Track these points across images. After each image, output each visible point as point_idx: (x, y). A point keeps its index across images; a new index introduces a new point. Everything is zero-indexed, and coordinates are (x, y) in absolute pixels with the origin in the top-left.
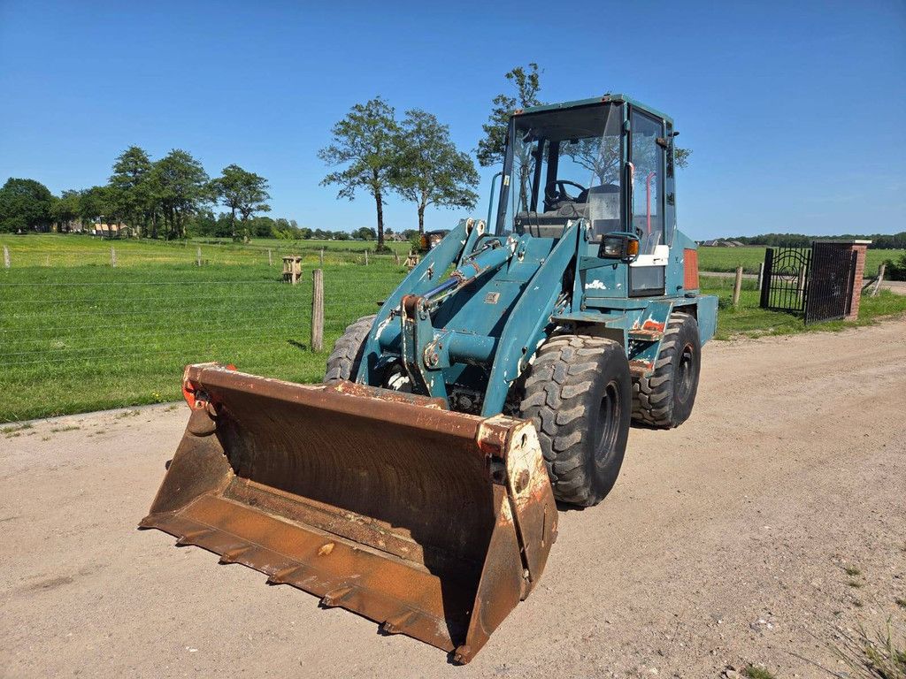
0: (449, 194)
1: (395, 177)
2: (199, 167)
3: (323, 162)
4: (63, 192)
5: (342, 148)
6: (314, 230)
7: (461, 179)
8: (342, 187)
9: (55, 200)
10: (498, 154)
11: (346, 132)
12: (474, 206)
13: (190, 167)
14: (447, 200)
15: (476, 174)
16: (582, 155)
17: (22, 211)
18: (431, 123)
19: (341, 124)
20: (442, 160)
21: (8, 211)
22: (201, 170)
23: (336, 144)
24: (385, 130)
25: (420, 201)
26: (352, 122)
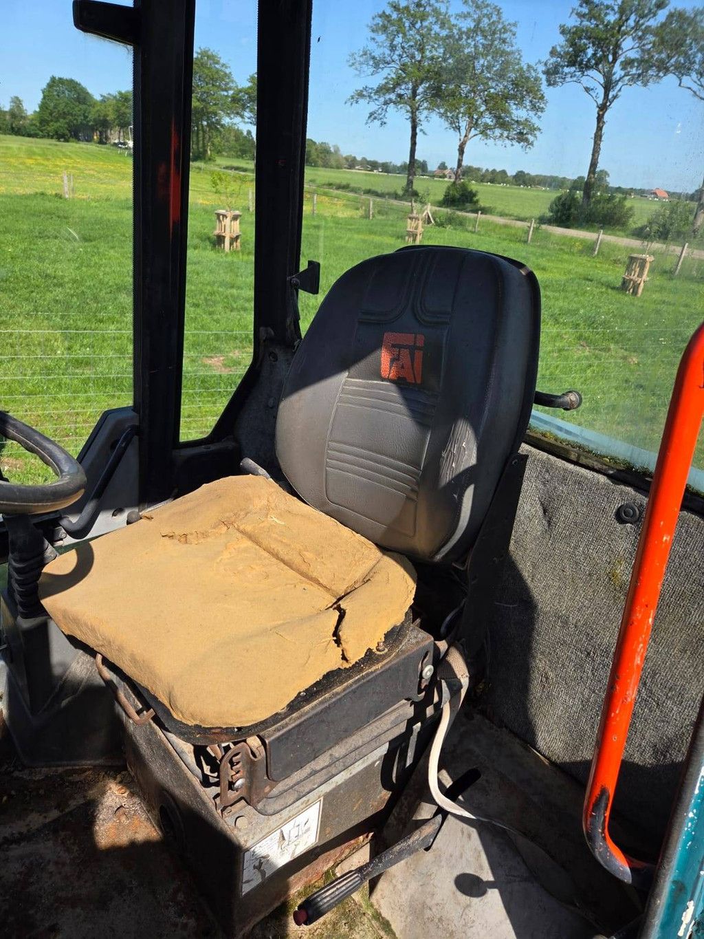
0: (503, 124)
1: (437, 95)
2: (228, 71)
3: (352, 71)
4: (102, 96)
5: (377, 53)
6: (359, 158)
7: (520, 103)
8: (373, 107)
9: (94, 104)
10: (573, 69)
11: (384, 29)
12: (532, 144)
13: (217, 71)
14: (498, 132)
15: (542, 97)
16: (694, 75)
17: (64, 115)
18: (495, 18)
19: (380, 16)
20: (501, 75)
21: (51, 114)
22: (228, 76)
23: (372, 46)
24: (436, 28)
25: (463, 132)
26: (395, 16)
